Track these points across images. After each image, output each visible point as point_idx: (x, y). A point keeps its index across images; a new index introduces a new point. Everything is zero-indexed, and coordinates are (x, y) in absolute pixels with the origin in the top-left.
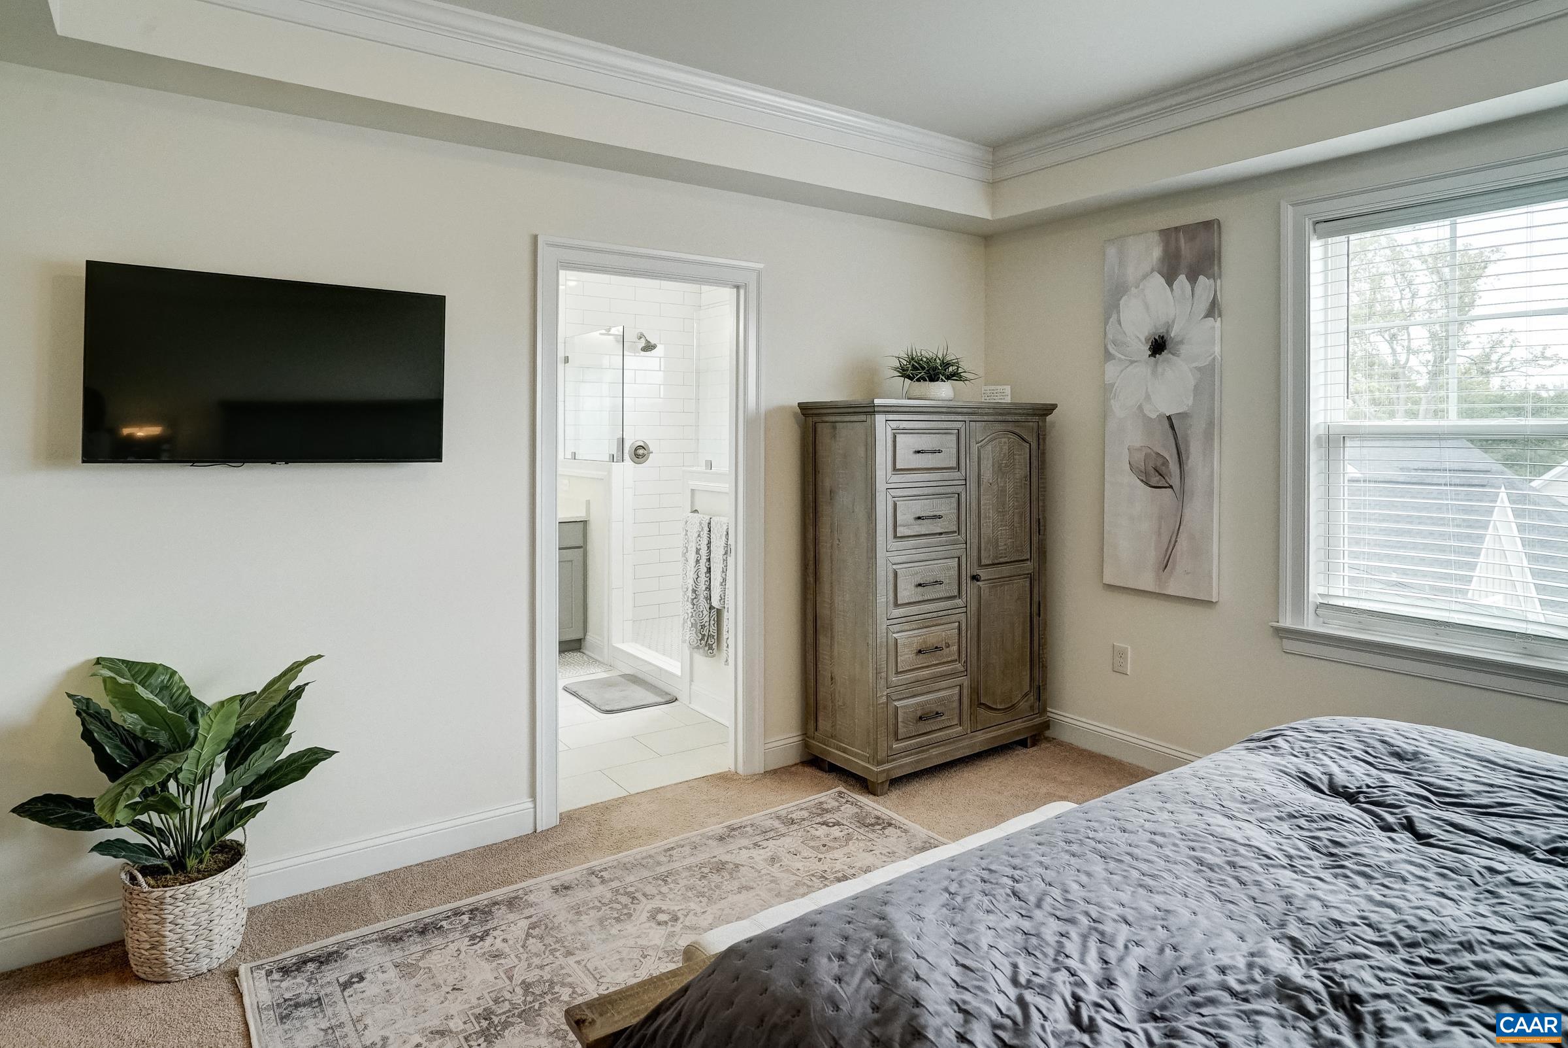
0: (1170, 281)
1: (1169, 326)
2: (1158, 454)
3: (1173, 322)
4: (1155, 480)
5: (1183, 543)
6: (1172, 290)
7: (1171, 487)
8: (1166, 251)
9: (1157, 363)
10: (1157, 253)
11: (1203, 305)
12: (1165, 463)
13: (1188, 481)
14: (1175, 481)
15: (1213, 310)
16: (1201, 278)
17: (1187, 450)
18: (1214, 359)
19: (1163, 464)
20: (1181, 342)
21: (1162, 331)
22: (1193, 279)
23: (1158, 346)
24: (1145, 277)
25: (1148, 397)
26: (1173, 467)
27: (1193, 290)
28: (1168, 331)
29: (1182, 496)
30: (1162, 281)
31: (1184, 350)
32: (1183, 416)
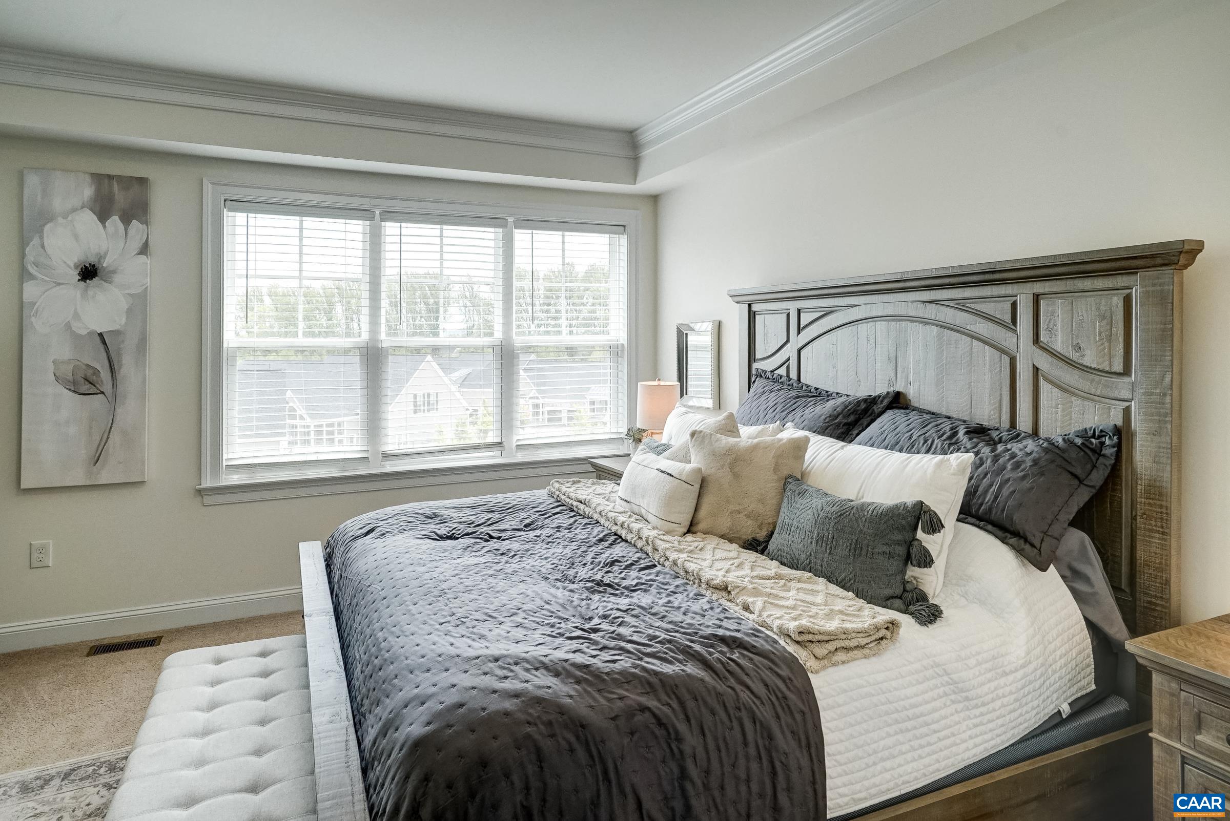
0: (103, 217)
1: (101, 257)
2: (88, 365)
3: (106, 254)
4: (85, 388)
5: (115, 438)
6: (105, 227)
7: (102, 393)
8: (98, 191)
9: (87, 286)
10: (88, 192)
11: (136, 245)
12: (96, 372)
13: (120, 388)
14: (107, 387)
15: (144, 250)
16: (134, 222)
17: (119, 362)
18: (147, 288)
19: (94, 374)
20: (114, 272)
21: (92, 260)
22: (126, 220)
23: (89, 273)
24: (74, 210)
25: (76, 316)
26: (105, 375)
27: (126, 230)
28: (99, 261)
29: (114, 400)
30: (95, 218)
31: (117, 278)
32: (116, 333)
